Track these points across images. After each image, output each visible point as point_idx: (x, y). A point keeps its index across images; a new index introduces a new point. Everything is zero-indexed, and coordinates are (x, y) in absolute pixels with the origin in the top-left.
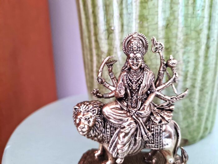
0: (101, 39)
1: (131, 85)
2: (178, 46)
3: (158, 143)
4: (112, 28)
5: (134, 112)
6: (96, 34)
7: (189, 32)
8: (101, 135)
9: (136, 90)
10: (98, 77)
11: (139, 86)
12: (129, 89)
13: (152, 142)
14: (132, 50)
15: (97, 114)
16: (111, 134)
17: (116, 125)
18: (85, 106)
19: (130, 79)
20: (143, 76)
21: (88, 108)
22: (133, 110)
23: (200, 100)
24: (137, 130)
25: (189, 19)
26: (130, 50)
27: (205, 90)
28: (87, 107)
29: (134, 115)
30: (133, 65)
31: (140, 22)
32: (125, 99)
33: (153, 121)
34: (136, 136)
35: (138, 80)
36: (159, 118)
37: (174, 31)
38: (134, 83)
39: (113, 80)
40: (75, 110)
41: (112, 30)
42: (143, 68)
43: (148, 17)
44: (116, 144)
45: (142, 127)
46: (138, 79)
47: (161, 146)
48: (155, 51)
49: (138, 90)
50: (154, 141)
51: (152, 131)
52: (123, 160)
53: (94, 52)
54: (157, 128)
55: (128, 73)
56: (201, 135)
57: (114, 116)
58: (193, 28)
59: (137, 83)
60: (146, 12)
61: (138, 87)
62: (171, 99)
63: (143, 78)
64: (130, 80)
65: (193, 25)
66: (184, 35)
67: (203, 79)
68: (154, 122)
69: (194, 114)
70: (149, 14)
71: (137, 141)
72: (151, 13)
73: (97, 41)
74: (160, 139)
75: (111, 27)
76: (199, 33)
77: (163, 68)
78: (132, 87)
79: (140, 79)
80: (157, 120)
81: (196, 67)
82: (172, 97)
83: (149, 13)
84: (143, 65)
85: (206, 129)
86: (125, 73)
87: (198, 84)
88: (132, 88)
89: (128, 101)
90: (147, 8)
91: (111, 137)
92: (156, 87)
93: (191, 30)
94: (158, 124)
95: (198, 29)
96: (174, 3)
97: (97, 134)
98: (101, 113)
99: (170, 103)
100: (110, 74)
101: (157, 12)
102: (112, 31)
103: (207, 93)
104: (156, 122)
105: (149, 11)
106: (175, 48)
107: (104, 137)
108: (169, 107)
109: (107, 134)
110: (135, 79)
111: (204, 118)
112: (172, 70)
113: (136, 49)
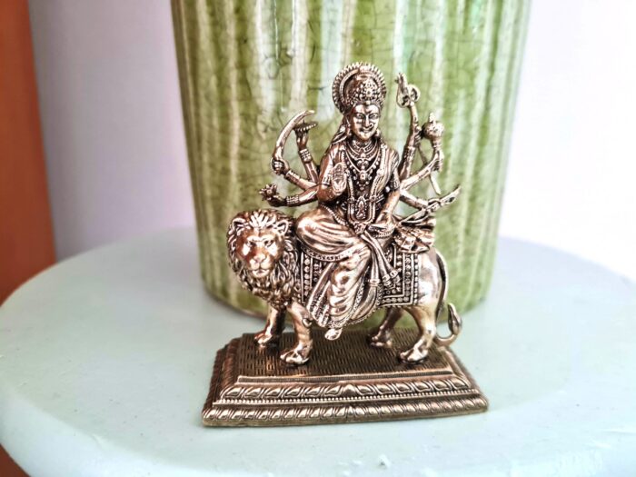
0: (258, 77)
1: (357, 172)
2: (433, 101)
3: (410, 290)
4: (289, 53)
5: (364, 227)
6: (243, 66)
7: (454, 72)
8: (292, 283)
9: (367, 183)
10: (275, 160)
11: (374, 174)
12: (353, 180)
13: (398, 289)
14: (363, 98)
15: (286, 235)
16: (313, 277)
17: (327, 256)
18: (262, 216)
19: (353, 160)
20: (381, 153)
21: (268, 221)
22: (361, 224)
23: (469, 221)
24: (370, 263)
25: (456, 44)
26: (358, 97)
27: (480, 199)
28: (267, 218)
29: (364, 233)
30: (361, 130)
31: (355, 42)
32: (340, 203)
33: (399, 247)
34: (368, 276)
35: (371, 163)
36: (411, 239)
37: (426, 68)
38: (363, 167)
39: (307, 165)
40: (236, 227)
41: (287, 56)
42: (379, 139)
43: (374, 32)
44: (326, 296)
45: (380, 258)
46: (370, 159)
47: (416, 296)
48: (403, 104)
49: (371, 182)
50: (401, 286)
51: (397, 267)
52: (340, 331)
53: (236, 108)
54: (408, 260)
55: (347, 146)
56: (468, 298)
57: (326, 235)
58: (461, 64)
59: (369, 166)
60: (368, 22)
61: (371, 175)
62: (430, 204)
63: (380, 157)
64: (355, 162)
65: (462, 58)
66: (444, 78)
67: (476, 174)
68: (403, 249)
69: (457, 250)
70: (375, 28)
71: (369, 287)
72: (380, 24)
73: (244, 82)
74: (415, 282)
75: (286, 49)
76: (472, 75)
77: (416, 140)
78: (359, 177)
79: (374, 159)
80: (407, 243)
81: (464, 148)
82: (431, 201)
83: (376, 24)
84: (378, 132)
85: (478, 285)
86: (342, 148)
87: (467, 185)
88: (359, 179)
89: (346, 206)
90: (372, 12)
91: (314, 284)
92: (401, 180)
93: (458, 69)
94: (410, 252)
95: (471, 66)
96: (428, 8)
97: (284, 279)
98: (294, 230)
99: (427, 213)
100: (302, 152)
101: (392, 22)
102: (286, 59)
103: (483, 205)
104: (406, 247)
105: (376, 20)
106: (426, 104)
107: (295, 288)
108: (426, 220)
109: (304, 279)
110: (363, 158)
111: (475, 260)
112: (433, 145)
113: (370, 95)
